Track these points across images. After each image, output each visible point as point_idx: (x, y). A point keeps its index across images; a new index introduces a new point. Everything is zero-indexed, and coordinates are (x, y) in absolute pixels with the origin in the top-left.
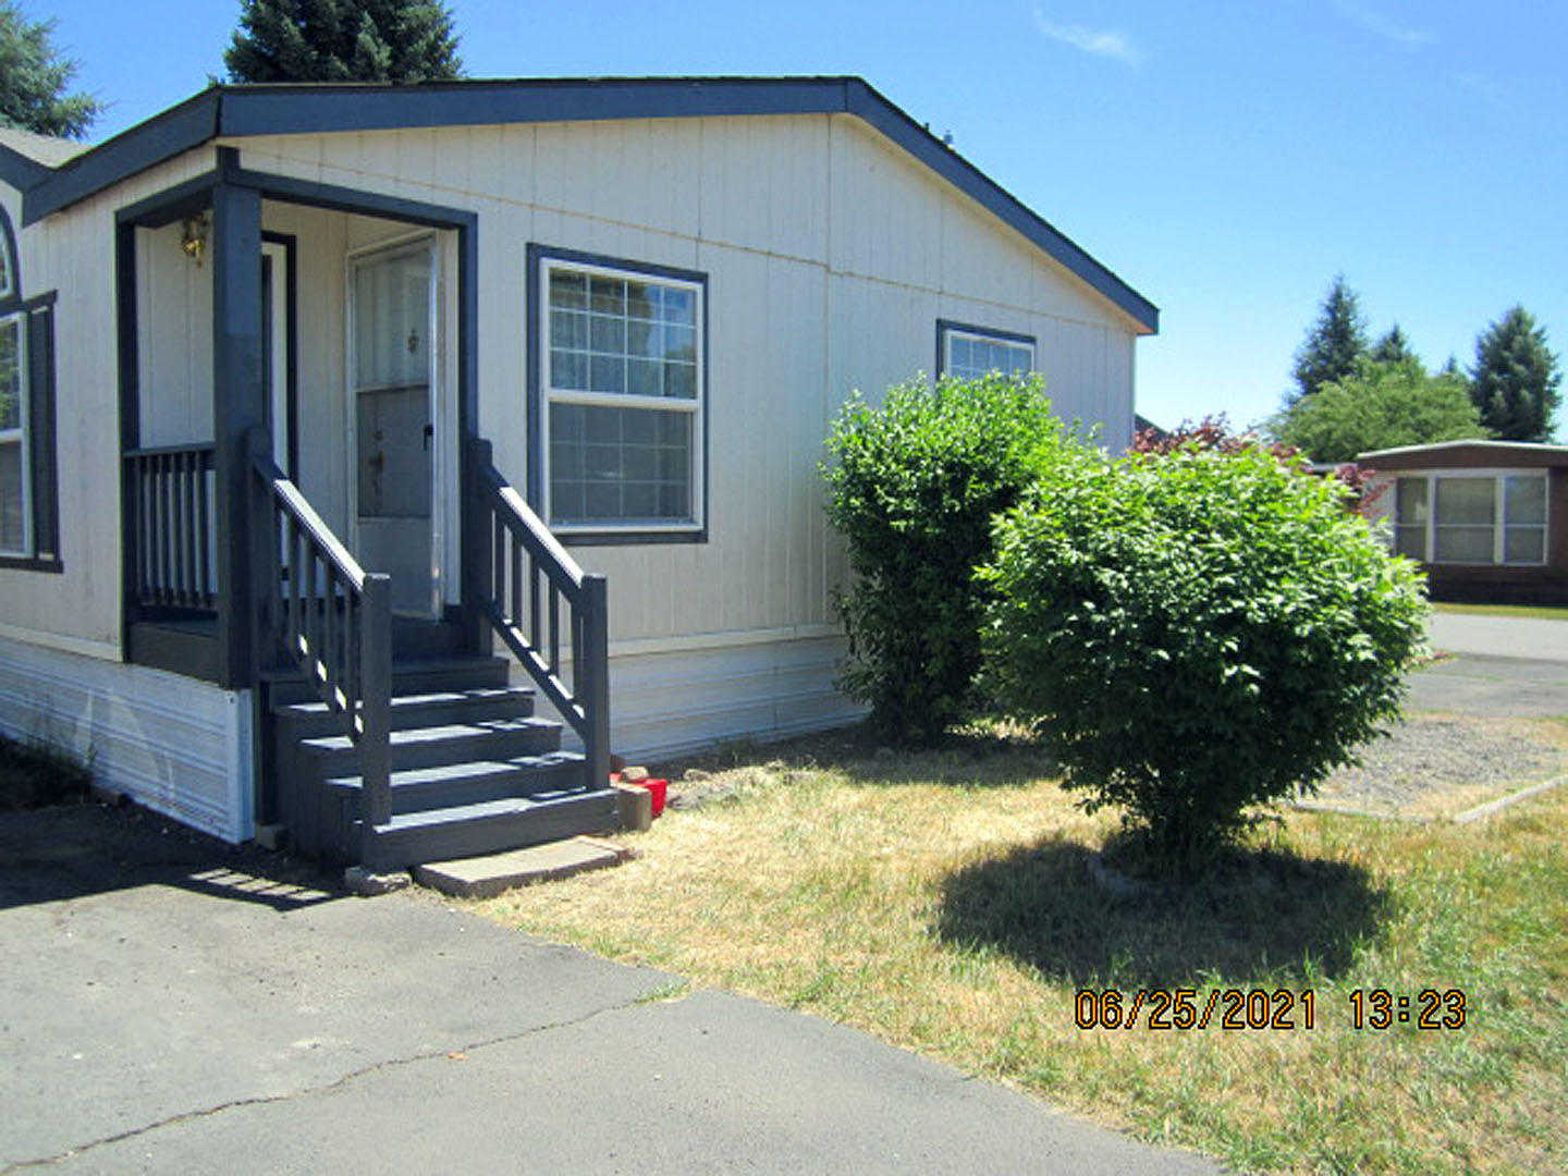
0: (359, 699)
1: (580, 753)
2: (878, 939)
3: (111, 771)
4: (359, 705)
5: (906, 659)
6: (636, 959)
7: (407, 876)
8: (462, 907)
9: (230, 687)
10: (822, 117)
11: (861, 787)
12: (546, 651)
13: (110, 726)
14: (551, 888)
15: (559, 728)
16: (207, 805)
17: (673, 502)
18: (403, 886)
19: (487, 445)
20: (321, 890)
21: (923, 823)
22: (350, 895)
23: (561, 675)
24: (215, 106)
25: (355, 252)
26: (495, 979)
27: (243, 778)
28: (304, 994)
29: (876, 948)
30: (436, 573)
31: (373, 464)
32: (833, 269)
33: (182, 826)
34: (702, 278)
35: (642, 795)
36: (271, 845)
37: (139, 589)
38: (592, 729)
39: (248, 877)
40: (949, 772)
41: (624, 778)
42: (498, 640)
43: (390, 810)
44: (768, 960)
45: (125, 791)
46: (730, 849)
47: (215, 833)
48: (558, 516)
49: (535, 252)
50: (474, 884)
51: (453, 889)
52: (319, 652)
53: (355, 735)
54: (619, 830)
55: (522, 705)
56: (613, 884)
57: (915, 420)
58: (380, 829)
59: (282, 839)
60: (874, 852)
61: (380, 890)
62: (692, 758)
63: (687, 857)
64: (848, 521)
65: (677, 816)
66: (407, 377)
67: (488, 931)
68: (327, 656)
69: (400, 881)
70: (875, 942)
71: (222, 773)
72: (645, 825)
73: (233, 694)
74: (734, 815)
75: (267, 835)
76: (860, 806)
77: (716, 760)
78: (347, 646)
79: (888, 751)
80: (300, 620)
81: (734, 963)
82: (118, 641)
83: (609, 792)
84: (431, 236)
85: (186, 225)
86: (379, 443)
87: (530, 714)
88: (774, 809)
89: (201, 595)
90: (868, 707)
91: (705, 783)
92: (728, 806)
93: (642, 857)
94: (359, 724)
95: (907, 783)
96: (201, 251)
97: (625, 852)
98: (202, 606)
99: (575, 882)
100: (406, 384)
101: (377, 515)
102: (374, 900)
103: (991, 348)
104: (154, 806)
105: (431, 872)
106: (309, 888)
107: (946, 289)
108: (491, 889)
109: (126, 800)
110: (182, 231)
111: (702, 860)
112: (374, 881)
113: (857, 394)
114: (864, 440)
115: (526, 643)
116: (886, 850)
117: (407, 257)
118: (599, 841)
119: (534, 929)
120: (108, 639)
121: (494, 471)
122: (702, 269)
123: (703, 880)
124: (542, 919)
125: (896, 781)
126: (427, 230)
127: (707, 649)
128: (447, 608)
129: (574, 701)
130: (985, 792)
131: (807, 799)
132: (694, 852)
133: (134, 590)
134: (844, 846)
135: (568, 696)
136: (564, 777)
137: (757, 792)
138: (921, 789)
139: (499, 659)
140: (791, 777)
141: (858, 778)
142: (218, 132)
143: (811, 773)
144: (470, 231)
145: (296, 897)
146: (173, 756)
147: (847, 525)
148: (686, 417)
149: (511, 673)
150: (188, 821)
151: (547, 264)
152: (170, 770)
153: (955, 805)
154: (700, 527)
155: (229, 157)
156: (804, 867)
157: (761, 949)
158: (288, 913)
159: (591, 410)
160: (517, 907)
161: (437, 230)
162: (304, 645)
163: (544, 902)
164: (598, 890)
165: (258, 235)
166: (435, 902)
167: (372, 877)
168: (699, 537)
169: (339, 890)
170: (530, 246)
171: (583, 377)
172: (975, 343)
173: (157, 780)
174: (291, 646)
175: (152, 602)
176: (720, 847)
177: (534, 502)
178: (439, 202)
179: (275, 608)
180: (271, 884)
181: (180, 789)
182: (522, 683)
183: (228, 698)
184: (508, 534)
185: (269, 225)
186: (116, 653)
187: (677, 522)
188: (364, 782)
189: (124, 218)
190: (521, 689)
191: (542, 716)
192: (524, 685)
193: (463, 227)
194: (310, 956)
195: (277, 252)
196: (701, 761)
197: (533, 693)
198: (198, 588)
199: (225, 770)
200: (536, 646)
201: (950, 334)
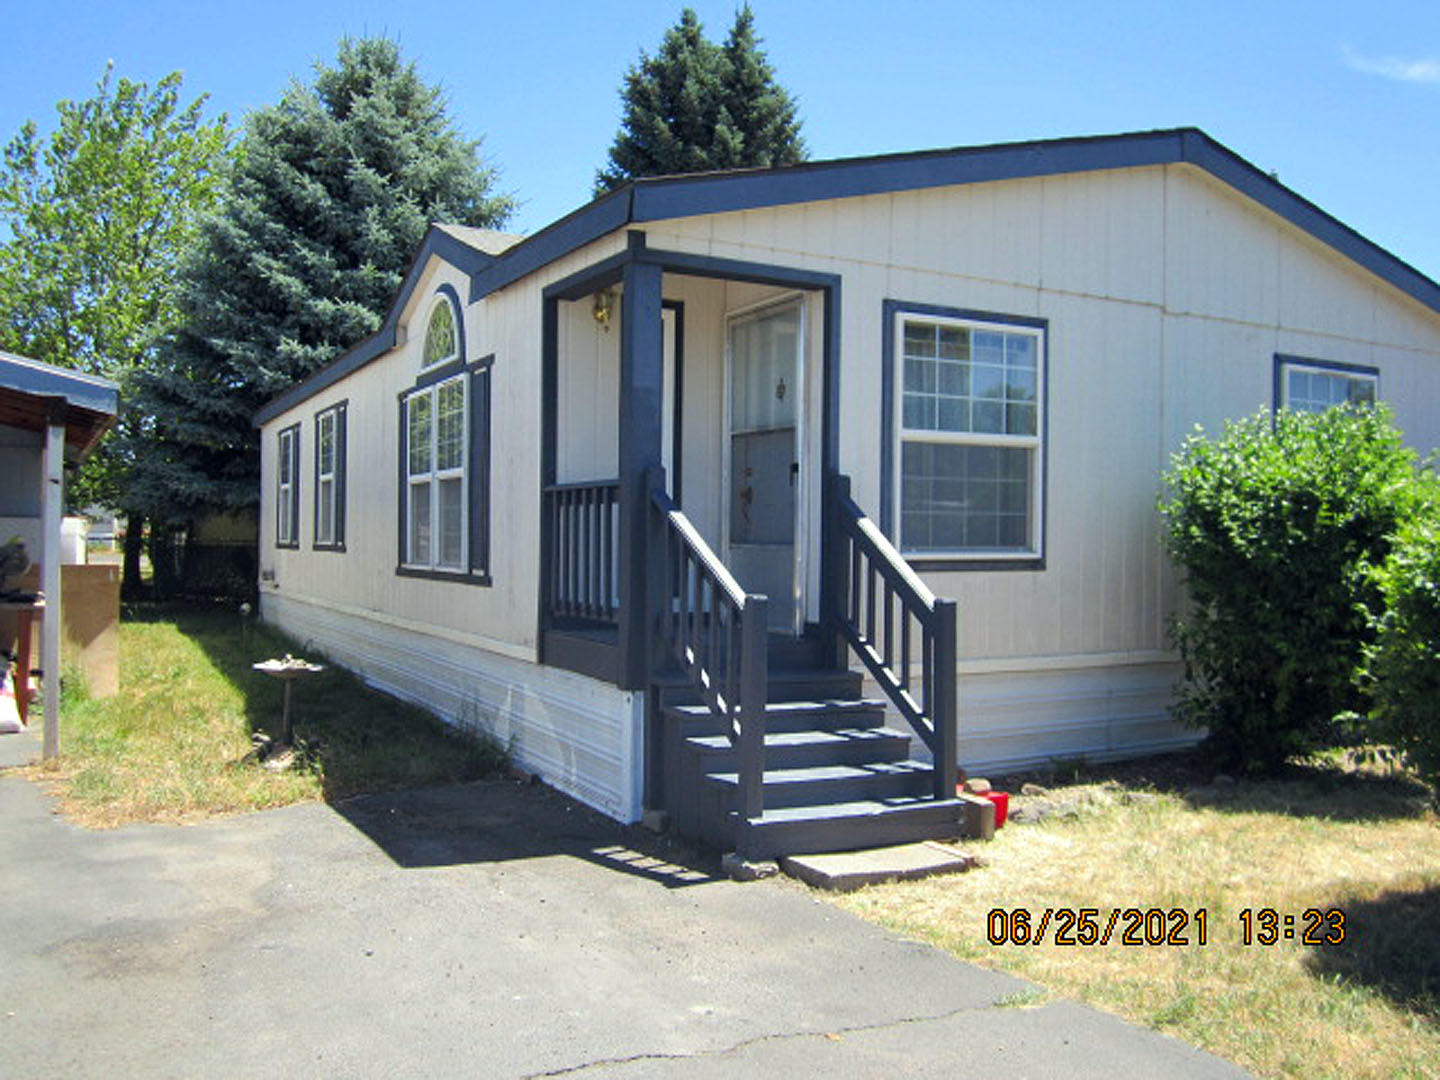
0: (738, 703)
1: (929, 763)
2: (1236, 967)
3: (526, 755)
4: (738, 709)
5: (1246, 688)
6: (991, 963)
7: (776, 866)
8: (824, 899)
9: (627, 688)
10: (1160, 167)
11: (1199, 813)
12: (898, 667)
13: (525, 716)
14: (906, 888)
15: (909, 739)
16: (604, 789)
17: (1014, 532)
18: (771, 874)
19: (847, 480)
20: (701, 871)
21: (1272, 854)
22: (726, 878)
23: (912, 691)
24: (628, 197)
25: (731, 314)
26: (861, 968)
27: (635, 767)
28: (695, 964)
29: (1235, 977)
30: (798, 593)
31: (743, 497)
32: (1169, 309)
33: (583, 805)
34: (1042, 323)
35: (986, 807)
36: (656, 828)
37: (553, 604)
38: (941, 742)
39: (639, 855)
40: (1296, 804)
41: (968, 789)
42: (852, 654)
43: (761, 805)
44: (1123, 978)
45: (537, 772)
46: (1073, 864)
47: (610, 813)
48: (907, 545)
49: (890, 307)
50: (836, 879)
51: (816, 881)
52: (703, 661)
53: (733, 736)
54: (964, 838)
55: (874, 716)
56: (963, 890)
57: (1254, 453)
58: (754, 821)
59: (666, 823)
60: (1223, 880)
61: (752, 876)
62: (1028, 773)
63: (1033, 869)
64: (1187, 552)
65: (1019, 829)
66: (773, 422)
67: (849, 923)
68: (711, 666)
69: (770, 870)
70: (1233, 971)
71: (617, 763)
72: (988, 834)
73: (629, 694)
74: (1075, 833)
75: (654, 819)
76: (1202, 832)
77: (1052, 776)
78: (729, 655)
79: (1228, 779)
80: (687, 631)
81: (1090, 977)
82: (534, 644)
83: (956, 801)
84: (799, 297)
85: (598, 299)
86: (749, 479)
87: (881, 724)
88: (1115, 829)
89: (604, 609)
90: (1204, 733)
91: (1041, 798)
92: (1066, 823)
93: (987, 866)
94: (737, 727)
95: (1249, 811)
96: (609, 318)
97: (972, 859)
98: (605, 618)
99: (927, 884)
100: (772, 428)
101: (746, 541)
102: (748, 885)
103: (1332, 380)
104: (559, 786)
105: (796, 863)
106: (691, 869)
107: (1284, 325)
108: (851, 884)
109: (536, 779)
110: (593, 303)
111: (1046, 872)
112: (747, 868)
113: (1198, 427)
114: (1203, 472)
115: (879, 660)
116: (1235, 879)
117: (776, 316)
118: (946, 847)
119: (893, 926)
120: (526, 643)
121: (853, 504)
122: (1043, 315)
123: (1050, 893)
124: (900, 917)
125: (1239, 811)
126: (797, 292)
127: (1042, 671)
128: (807, 625)
129: (924, 714)
130: (1337, 826)
131: (1148, 821)
132: (1037, 865)
133: (549, 602)
134: (1188, 870)
135: (918, 710)
136: (913, 784)
137: (1096, 810)
138: (1267, 818)
139: (852, 672)
140: (1129, 799)
141: (1195, 804)
142: (630, 220)
143: (1149, 795)
144: (834, 290)
145: (680, 875)
146: (577, 745)
147: (1184, 556)
148: (1025, 453)
149: (865, 685)
150: (587, 801)
151: (901, 318)
152: (573, 758)
153: (1303, 839)
154: (1037, 555)
155: (637, 239)
156: (1151, 888)
157: (1115, 966)
158: (676, 890)
159: (939, 447)
160: (875, 903)
161: (805, 292)
162: (690, 655)
163: (901, 900)
164: (950, 894)
165: (659, 303)
166: (801, 891)
167: (746, 864)
168: (1038, 565)
169: (717, 874)
170: (886, 303)
171: (932, 416)
172: (1314, 376)
173: (562, 764)
174: (679, 655)
175: (563, 612)
176: (1065, 862)
177: (886, 529)
178: (808, 267)
179: (667, 621)
180: (659, 862)
181: (582, 774)
182: (873, 695)
183: (625, 699)
184: (864, 560)
185: (667, 294)
186: (532, 654)
187: (1016, 551)
188: (740, 779)
189: (549, 294)
190: (874, 701)
191: (891, 727)
192: (875, 698)
193: (828, 287)
194: (696, 930)
195: (669, 316)
196: (1037, 777)
197: (884, 706)
198: (602, 602)
199: (619, 759)
200: (888, 663)
201: (1288, 368)
